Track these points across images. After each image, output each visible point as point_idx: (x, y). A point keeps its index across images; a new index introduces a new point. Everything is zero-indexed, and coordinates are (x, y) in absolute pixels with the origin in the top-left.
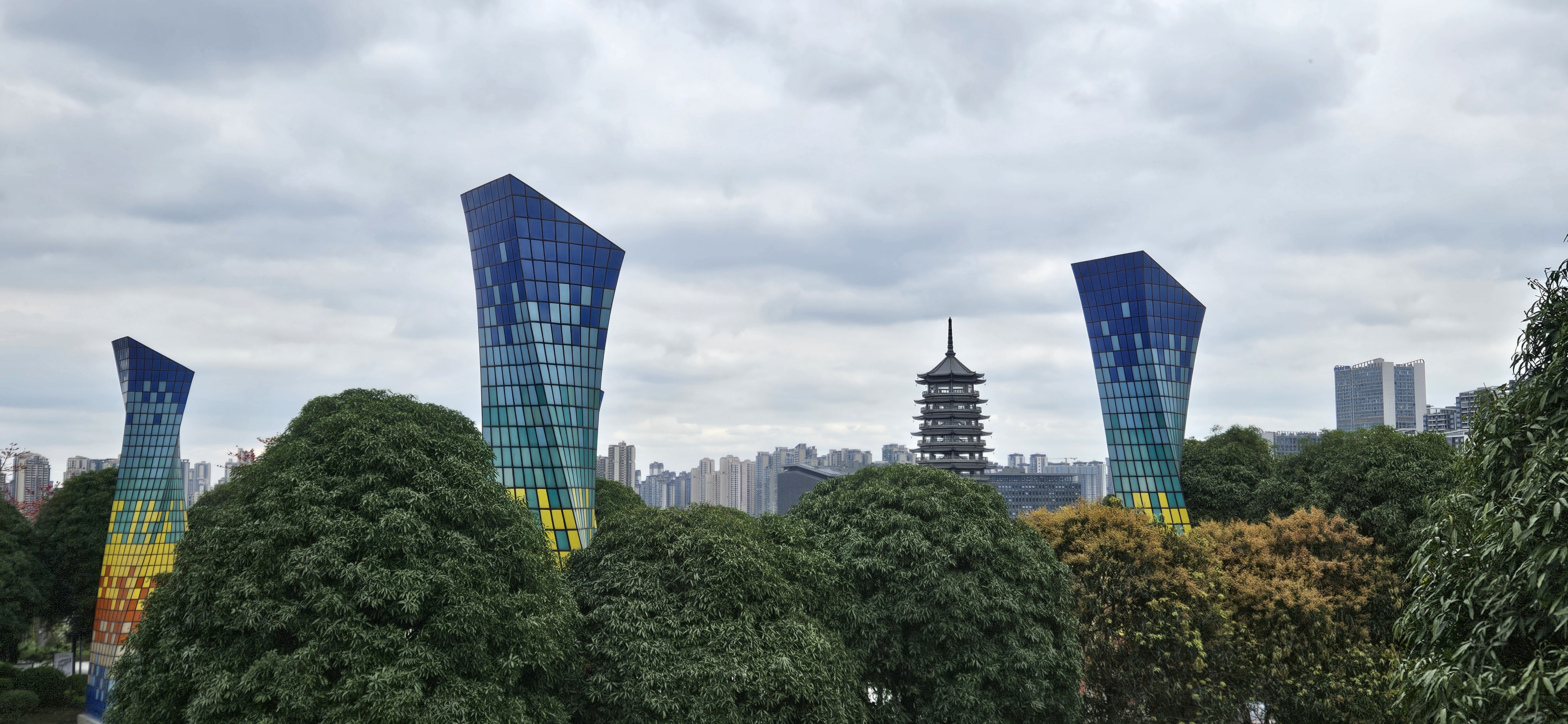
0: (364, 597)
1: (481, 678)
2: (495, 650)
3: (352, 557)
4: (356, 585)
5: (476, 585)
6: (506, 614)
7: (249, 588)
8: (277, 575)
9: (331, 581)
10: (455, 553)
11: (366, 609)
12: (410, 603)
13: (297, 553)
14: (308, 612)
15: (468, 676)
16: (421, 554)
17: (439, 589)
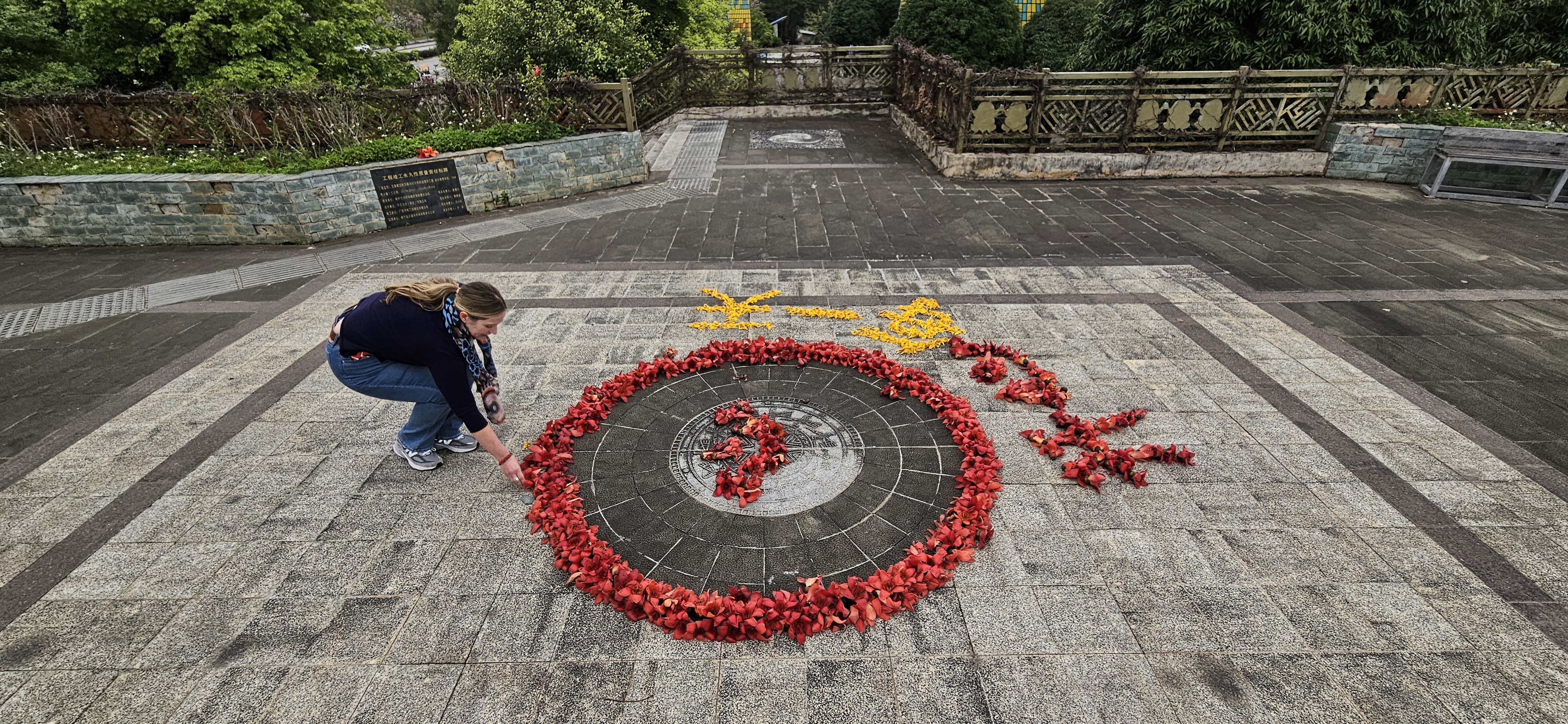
0: (949, 29)
1: (984, 59)
2: (989, 49)
3: (947, 15)
4: (947, 25)
5: (986, 26)
6: (995, 37)
7: (916, 25)
8: (925, 21)
9: (940, 23)
10: (980, 14)
11: (949, 33)
12: (963, 32)
13: (931, 13)
14: (932, 34)
15: (979, 58)
16: (969, 14)
17: (973, 26)
